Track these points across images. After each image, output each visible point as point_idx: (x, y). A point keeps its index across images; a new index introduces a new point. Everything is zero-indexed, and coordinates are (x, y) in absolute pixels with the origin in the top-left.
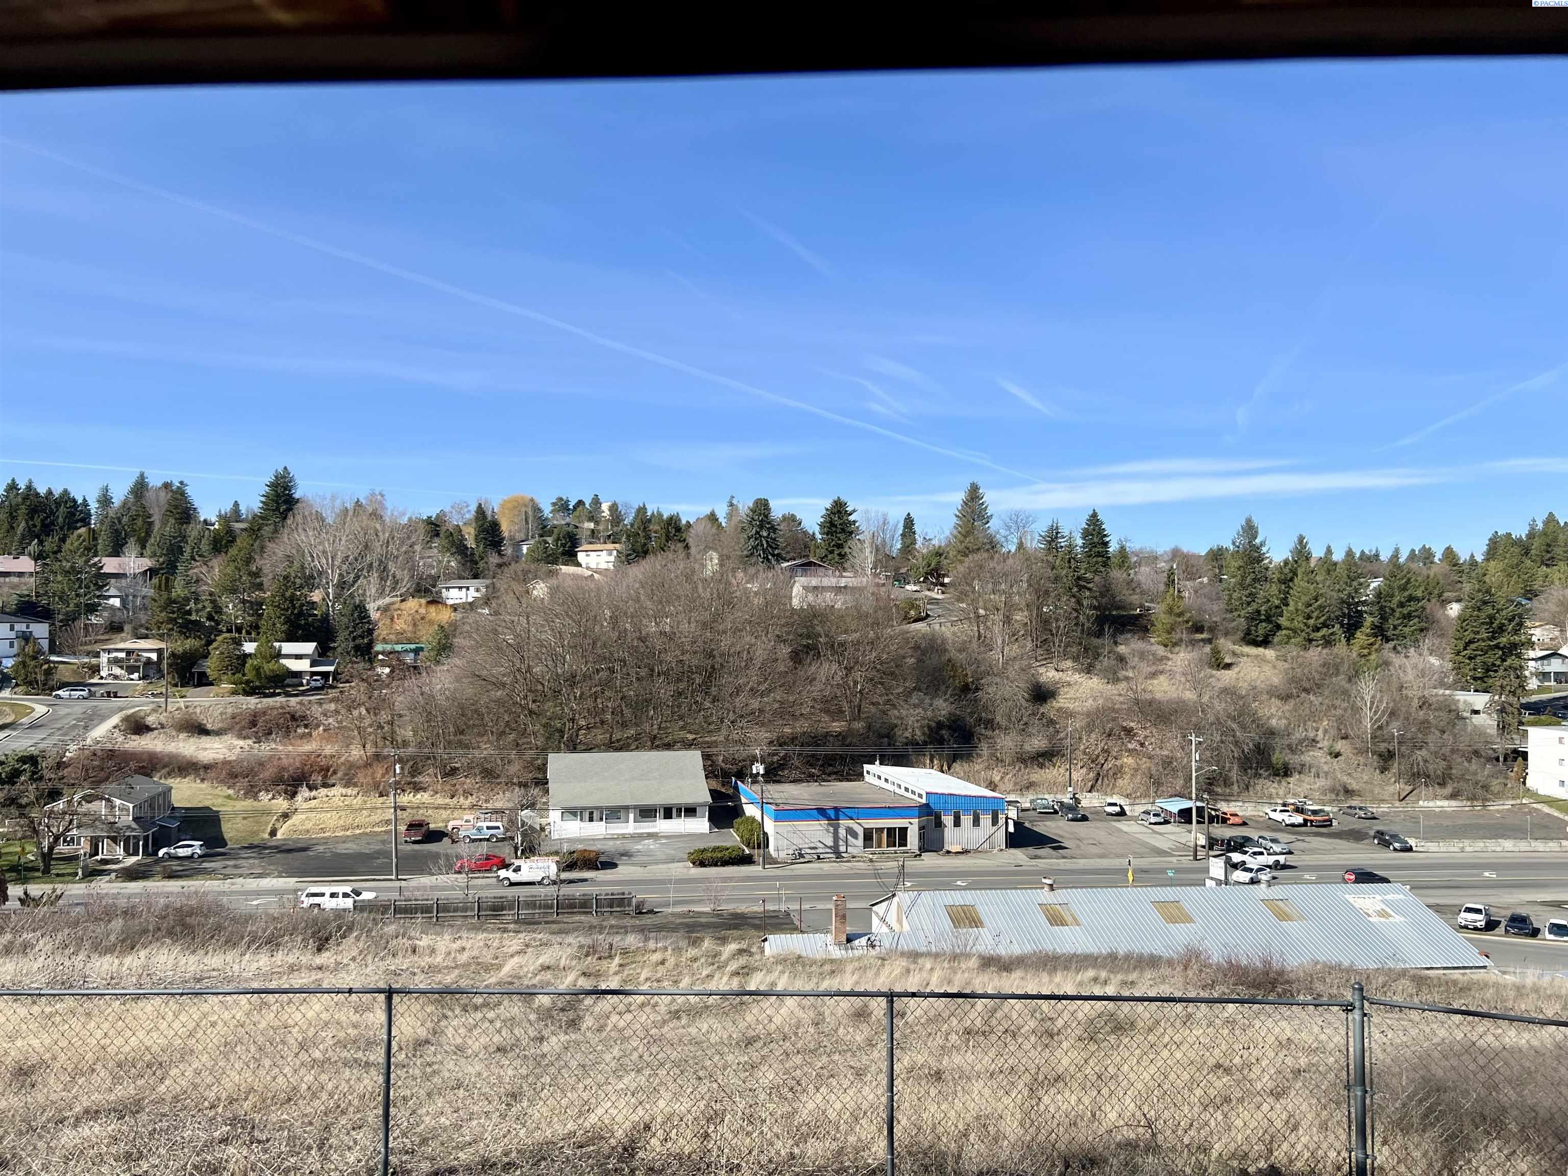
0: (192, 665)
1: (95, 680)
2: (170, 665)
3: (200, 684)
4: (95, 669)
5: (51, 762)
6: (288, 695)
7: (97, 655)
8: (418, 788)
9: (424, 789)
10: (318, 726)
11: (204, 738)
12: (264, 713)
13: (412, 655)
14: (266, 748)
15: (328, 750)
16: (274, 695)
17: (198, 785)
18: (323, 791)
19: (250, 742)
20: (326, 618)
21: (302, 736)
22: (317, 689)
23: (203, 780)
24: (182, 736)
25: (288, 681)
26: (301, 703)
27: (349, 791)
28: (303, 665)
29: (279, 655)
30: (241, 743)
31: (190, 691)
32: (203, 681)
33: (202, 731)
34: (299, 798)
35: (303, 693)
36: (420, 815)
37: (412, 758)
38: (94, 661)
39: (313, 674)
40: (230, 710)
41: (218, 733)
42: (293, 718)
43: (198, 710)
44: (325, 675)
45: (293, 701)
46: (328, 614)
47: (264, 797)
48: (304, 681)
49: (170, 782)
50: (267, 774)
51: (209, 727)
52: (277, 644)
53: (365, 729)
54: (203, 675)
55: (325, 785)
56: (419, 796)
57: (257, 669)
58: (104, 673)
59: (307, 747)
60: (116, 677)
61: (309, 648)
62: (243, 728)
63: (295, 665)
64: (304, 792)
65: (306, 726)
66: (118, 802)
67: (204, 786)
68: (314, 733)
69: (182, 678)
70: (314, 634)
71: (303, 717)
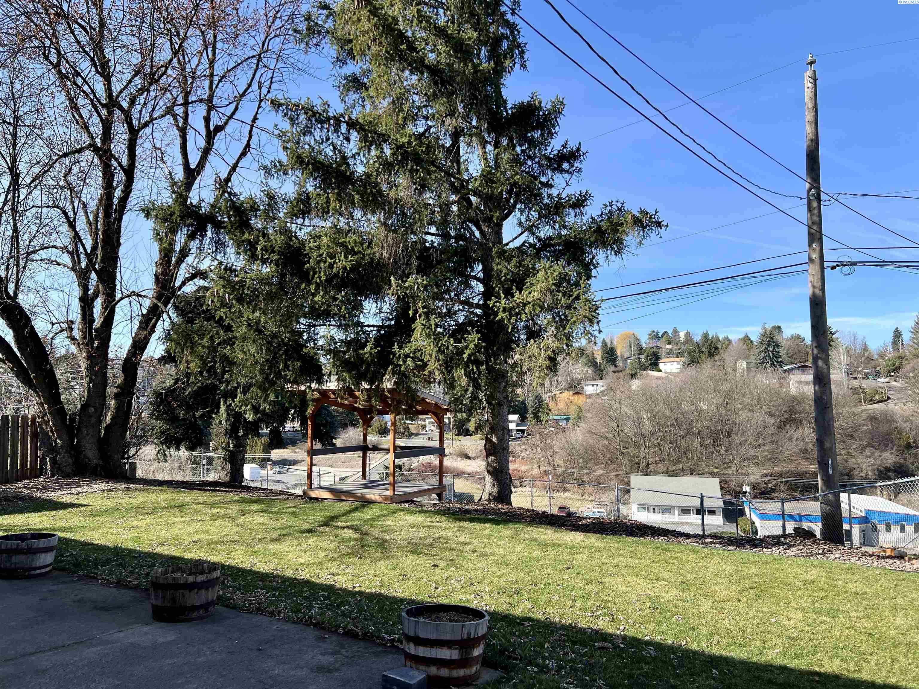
0: (463, 425)
1: (424, 432)
2: (454, 425)
3: (467, 435)
4: (424, 427)
5: (406, 468)
7: (424, 420)
8: (565, 490)
9: (569, 491)
10: (519, 456)
11: (468, 460)
13: (565, 421)
15: (523, 468)
17: (465, 482)
18: (520, 489)
22: (519, 438)
23: (467, 480)
24: (459, 459)
27: (532, 489)
31: (463, 438)
32: (468, 433)
33: (468, 458)
35: (512, 439)
36: (566, 503)
37: (563, 473)
38: (423, 423)
39: (517, 430)
41: (474, 458)
43: (466, 447)
44: (523, 431)
46: (525, 401)
48: (514, 434)
49: (454, 480)
51: (470, 455)
53: (539, 459)
54: (468, 430)
55: (521, 486)
56: (566, 494)
58: (427, 429)
60: (432, 431)
61: (516, 417)
63: (512, 426)
67: (468, 483)
68: (517, 460)
69: (459, 431)
70: (518, 411)
71: (512, 452)
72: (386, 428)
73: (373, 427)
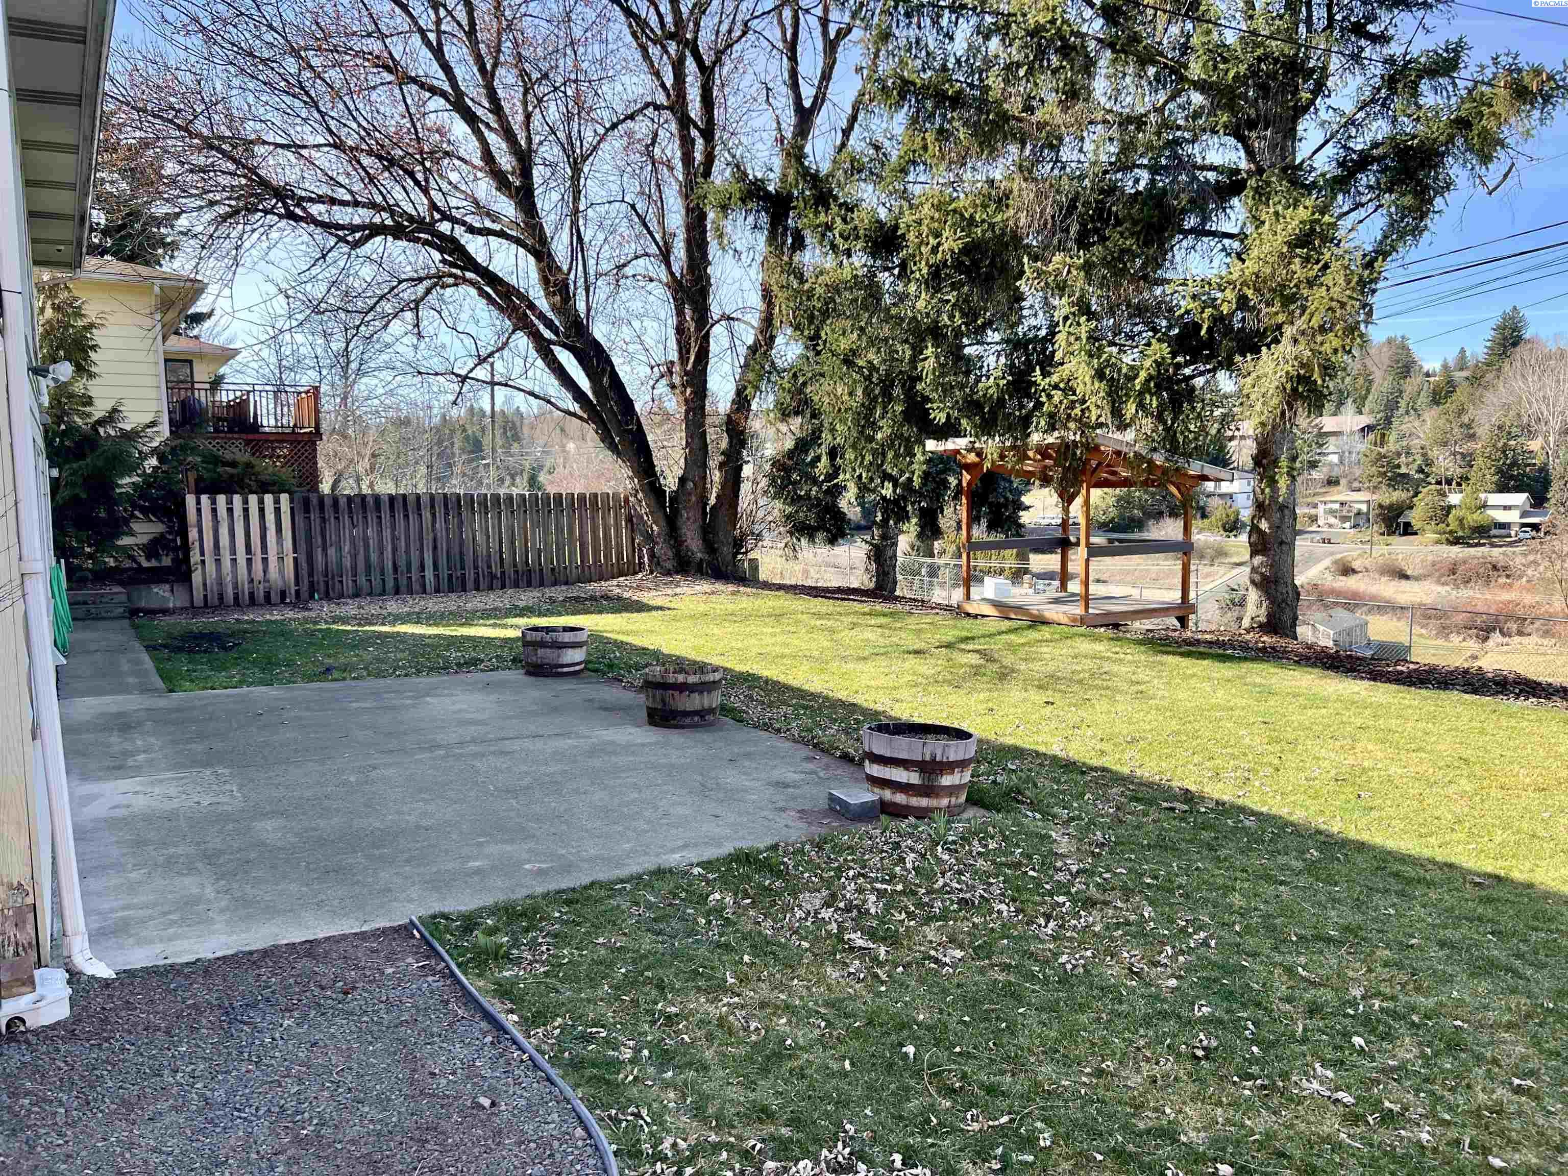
0: (1399, 516)
1: (1314, 528)
2: (1378, 515)
3: (1405, 533)
4: (1314, 519)
6: (1493, 545)
7: (1315, 506)
10: (1521, 577)
11: (1404, 582)
12: (1465, 562)
14: (1465, 593)
15: (1529, 600)
16: (1478, 545)
17: (1392, 623)
18: (1517, 639)
19: (1448, 588)
20: (1544, 469)
21: (1503, 586)
22: (1526, 540)
23: (1399, 619)
24: (1384, 579)
25: (1494, 532)
26: (1504, 554)
27: (1546, 642)
28: (1513, 517)
29: (1484, 506)
30: (1440, 589)
31: (1396, 540)
32: (1408, 530)
33: (1404, 576)
34: (1491, 643)
35: (1510, 544)
38: (1313, 512)
39: (1524, 525)
40: (1430, 558)
41: (1417, 579)
42: (1495, 568)
43: (1400, 557)
44: (1535, 527)
45: (1496, 551)
46: (1546, 464)
47: (1455, 639)
48: (1513, 533)
49: (1369, 618)
50: (1460, 619)
51: (1409, 573)
52: (1483, 496)
54: (1408, 525)
55: (1520, 633)
57: (1461, 520)
58: (1320, 522)
59: (1505, 596)
60: (1330, 526)
61: (1520, 499)
62: (1442, 575)
63: (1501, 516)
64: (1496, 637)
65: (1508, 576)
66: (1321, 628)
67: (1399, 624)
68: (1517, 584)
69: (1389, 527)
70: (1529, 485)
71: (1505, 568)
72: (1237, 520)
73: (1213, 519)
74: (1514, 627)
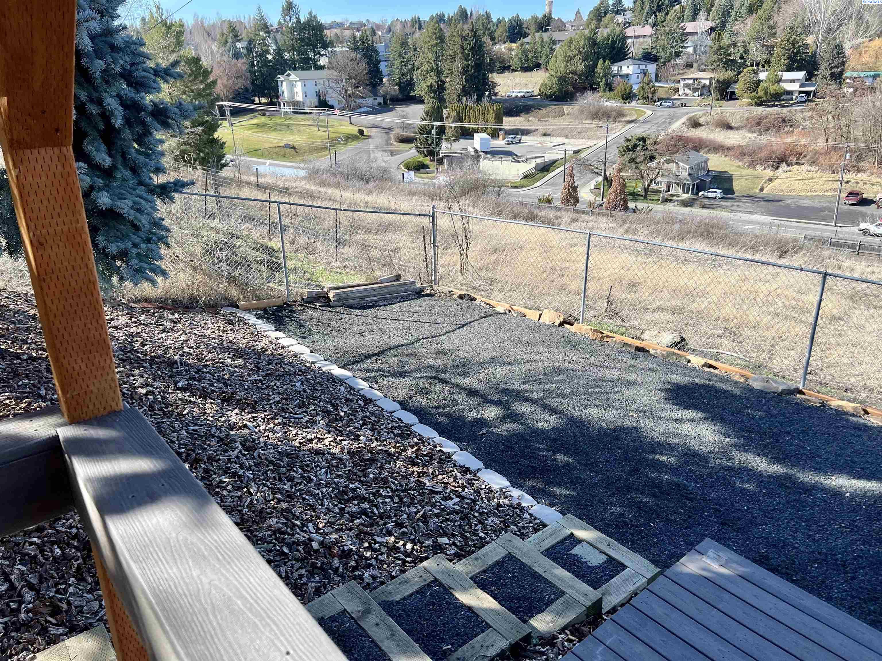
0: (728, 87)
1: (676, 97)
2: (716, 88)
3: (731, 99)
4: (677, 90)
5: (652, 141)
6: (782, 106)
7: (678, 82)
8: (859, 170)
9: (864, 171)
10: (798, 126)
11: (730, 132)
12: (766, 117)
13: (871, 79)
14: (764, 139)
15: (803, 142)
16: (773, 106)
17: (723, 158)
18: (795, 167)
19: (755, 135)
20: (814, 55)
21: (788, 132)
22: (802, 102)
23: (726, 156)
24: (718, 129)
25: (784, 97)
26: (790, 111)
27: (812, 168)
28: (795, 87)
29: (780, 80)
30: (750, 135)
31: (725, 103)
32: (733, 97)
33: (729, 127)
34: (780, 170)
35: (792, 105)
36: (857, 188)
37: (859, 150)
38: (676, 86)
39: (801, 92)
40: (746, 116)
41: (737, 129)
42: (784, 121)
43: (728, 115)
44: (808, 93)
45: (785, 109)
46: (816, 52)
47: (759, 168)
48: (794, 98)
49: (709, 156)
50: (764, 154)
51: (733, 125)
52: (780, 73)
53: (829, 129)
54: (733, 93)
55: (797, 163)
56: (859, 175)
57: (766, 90)
58: (681, 93)
59: (789, 140)
60: (687, 95)
61: (800, 75)
62: (752, 126)
63: (788, 87)
64: (784, 167)
65: (791, 126)
66: (681, 164)
67: (726, 159)
68: (796, 131)
69: (721, 95)
70: (805, 66)
71: (790, 120)
72: (631, 92)
73: (616, 92)
74: (794, 160)
